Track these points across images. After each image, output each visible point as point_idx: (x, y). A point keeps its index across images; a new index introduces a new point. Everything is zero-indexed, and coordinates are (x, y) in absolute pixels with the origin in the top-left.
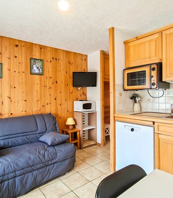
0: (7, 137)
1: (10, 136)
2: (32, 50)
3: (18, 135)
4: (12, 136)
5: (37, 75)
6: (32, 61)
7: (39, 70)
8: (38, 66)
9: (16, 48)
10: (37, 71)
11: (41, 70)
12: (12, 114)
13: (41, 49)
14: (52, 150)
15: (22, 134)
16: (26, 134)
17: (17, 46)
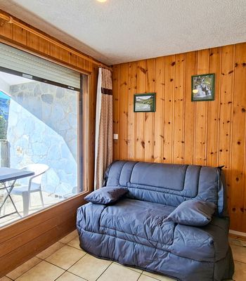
0: (143, 186)
1: (145, 187)
2: (196, 62)
3: (154, 188)
4: (148, 187)
5: (202, 102)
6: (195, 81)
7: (207, 92)
8: (204, 86)
9: (172, 67)
10: (203, 95)
11: (209, 92)
12: (164, 159)
13: (212, 54)
14: (168, 229)
15: (160, 189)
16: (164, 190)
17: (173, 64)
